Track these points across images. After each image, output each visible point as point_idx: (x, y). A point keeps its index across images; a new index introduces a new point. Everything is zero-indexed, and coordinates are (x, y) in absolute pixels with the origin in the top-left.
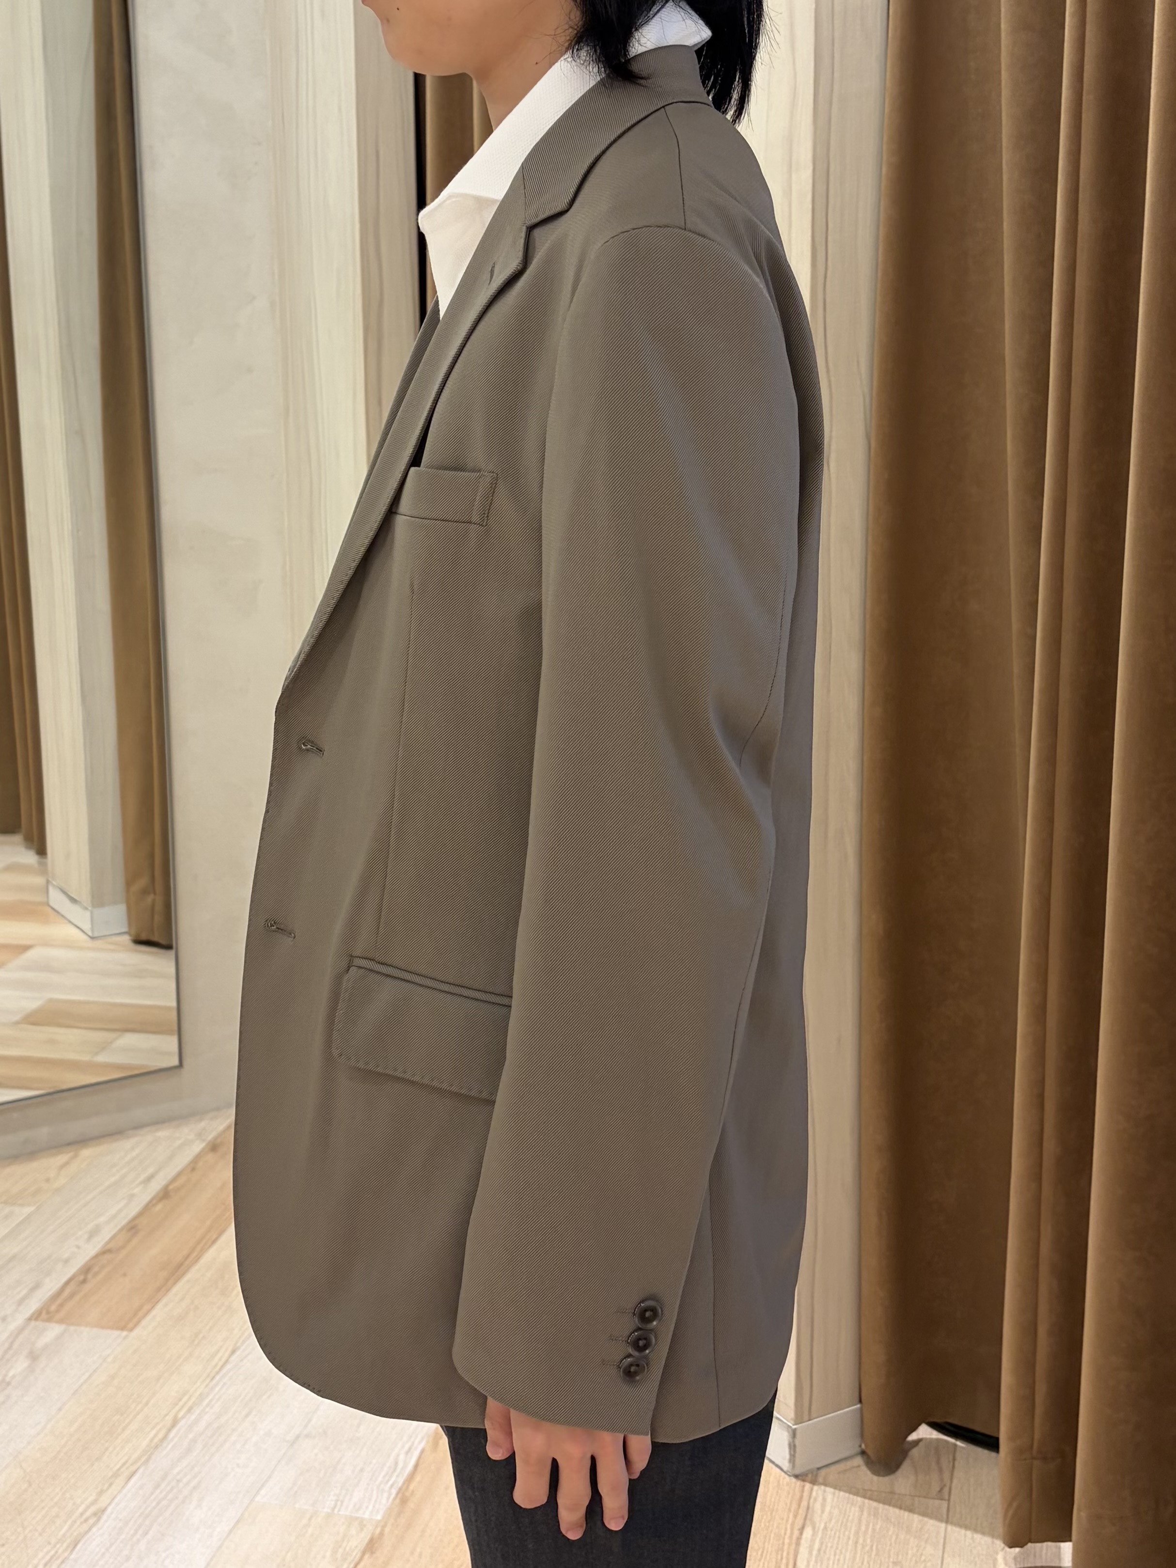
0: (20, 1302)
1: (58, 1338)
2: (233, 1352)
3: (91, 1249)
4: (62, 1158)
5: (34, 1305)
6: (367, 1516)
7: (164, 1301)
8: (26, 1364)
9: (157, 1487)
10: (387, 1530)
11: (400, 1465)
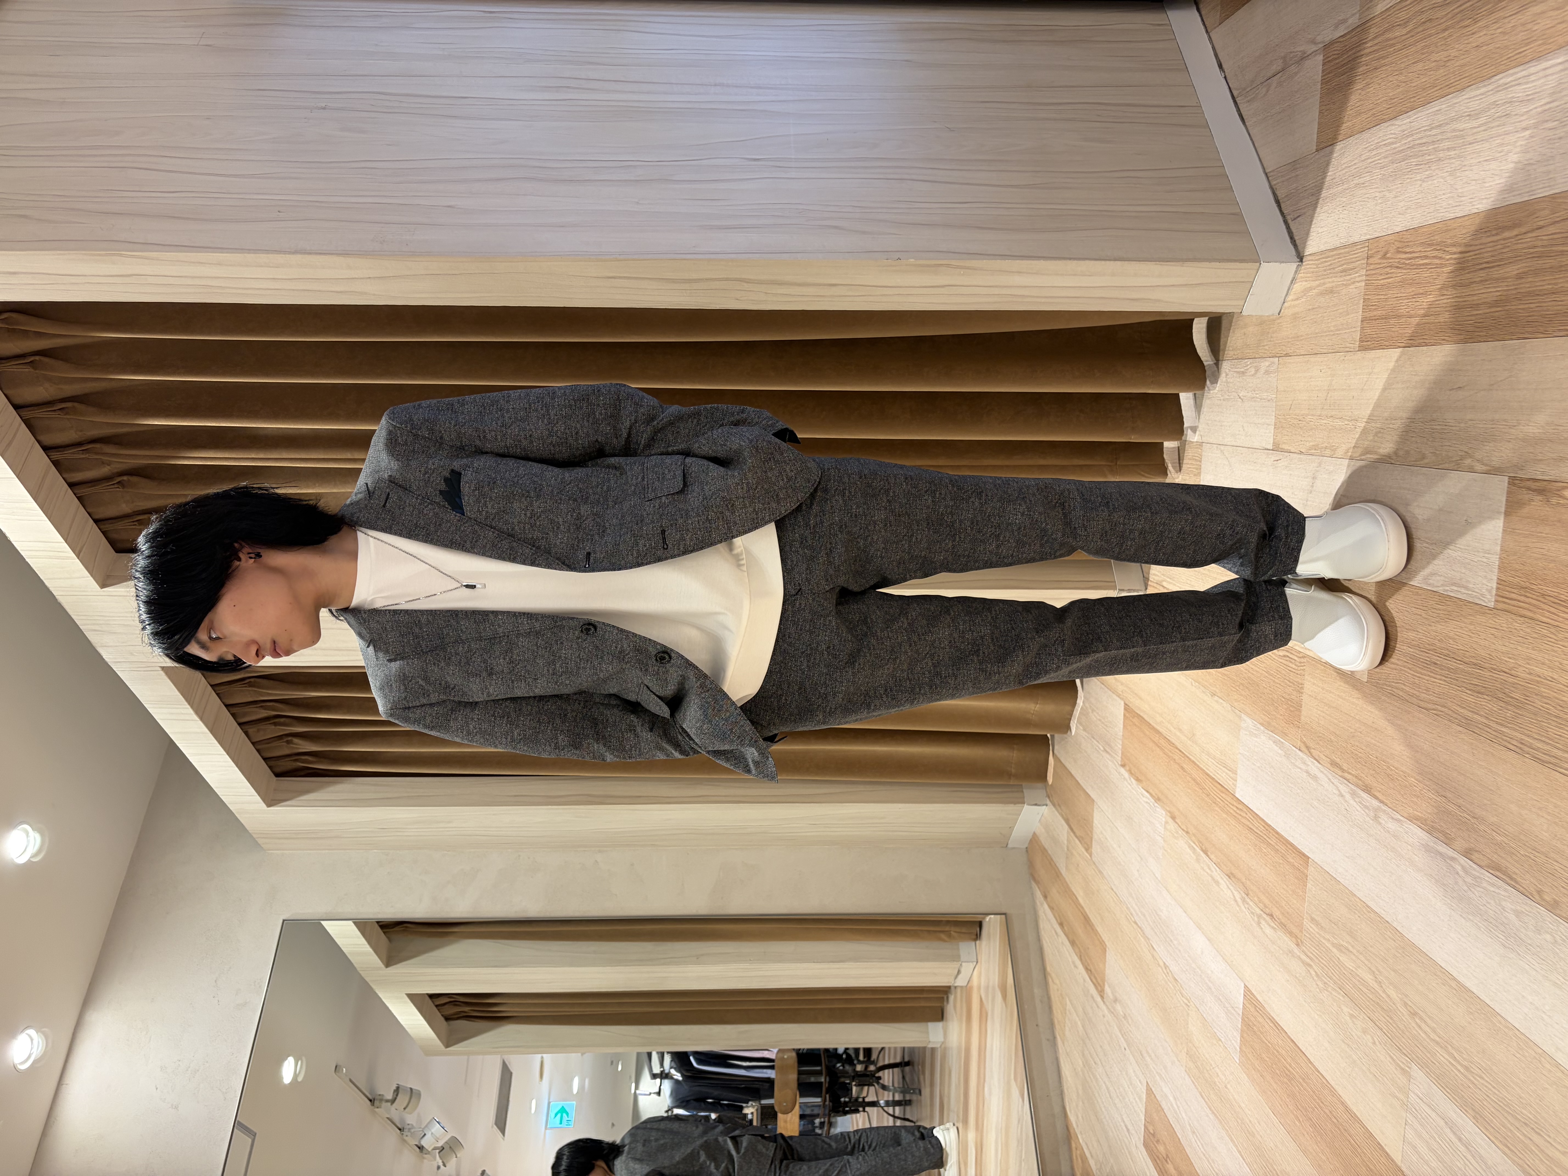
0: (1098, 1007)
1: (1109, 987)
2: (1112, 889)
3: (1081, 966)
4: (1050, 980)
5: (1099, 999)
6: (1164, 819)
7: (1096, 926)
8: (1118, 1004)
9: (1156, 933)
10: (1168, 809)
11: (1148, 800)
